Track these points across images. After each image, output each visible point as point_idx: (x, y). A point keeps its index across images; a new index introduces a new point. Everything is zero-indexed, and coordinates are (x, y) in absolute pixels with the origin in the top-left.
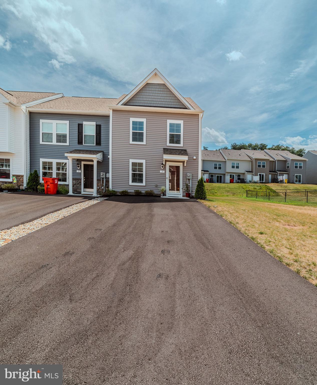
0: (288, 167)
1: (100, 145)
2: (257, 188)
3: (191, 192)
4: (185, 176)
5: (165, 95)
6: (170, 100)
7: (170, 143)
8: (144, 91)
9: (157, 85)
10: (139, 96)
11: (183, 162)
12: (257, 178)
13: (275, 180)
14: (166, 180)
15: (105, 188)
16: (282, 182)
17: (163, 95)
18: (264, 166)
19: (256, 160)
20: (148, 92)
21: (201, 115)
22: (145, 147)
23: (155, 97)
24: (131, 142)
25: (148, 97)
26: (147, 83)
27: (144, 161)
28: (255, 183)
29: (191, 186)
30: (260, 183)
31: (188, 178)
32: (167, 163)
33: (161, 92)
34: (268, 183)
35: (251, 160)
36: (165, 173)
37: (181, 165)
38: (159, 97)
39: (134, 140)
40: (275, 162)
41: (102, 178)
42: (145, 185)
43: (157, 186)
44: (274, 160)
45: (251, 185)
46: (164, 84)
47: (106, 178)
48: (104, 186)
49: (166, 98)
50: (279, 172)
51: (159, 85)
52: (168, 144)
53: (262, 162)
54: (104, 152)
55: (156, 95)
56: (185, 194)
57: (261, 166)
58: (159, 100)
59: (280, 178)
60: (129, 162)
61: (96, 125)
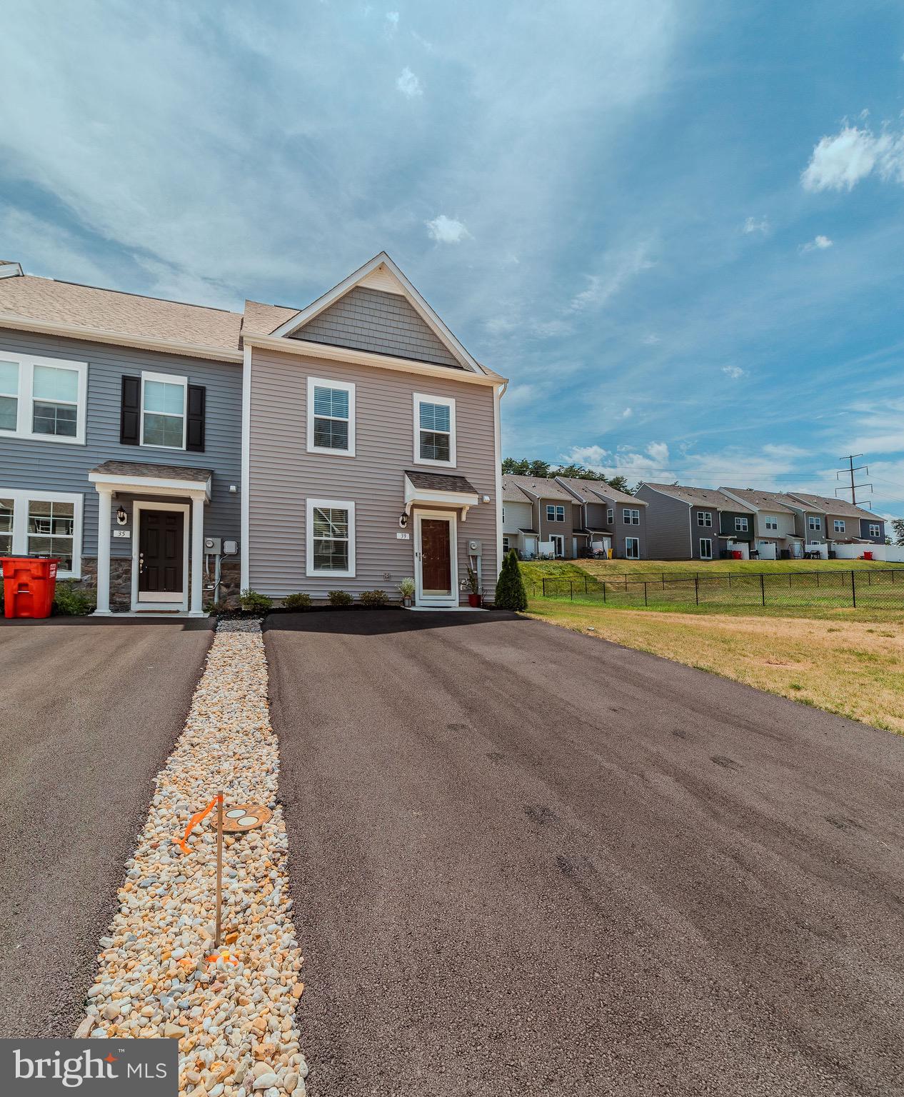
0: (610, 519)
1: (203, 451)
2: (554, 572)
3: (480, 593)
4: (464, 547)
5: (407, 327)
6: (419, 342)
7: (422, 457)
8: (348, 307)
9: (384, 295)
10: (335, 319)
11: (459, 510)
12: (548, 548)
13: (585, 553)
14: (413, 561)
15: (220, 588)
16: (601, 555)
17: (400, 325)
18: (560, 518)
19: (544, 501)
20: (359, 310)
21: (498, 390)
22: (353, 463)
23: (380, 328)
24: (311, 447)
25: (360, 324)
26: (357, 287)
27: (349, 506)
28: (545, 558)
29: (479, 576)
30: (556, 558)
31: (471, 553)
32: (416, 511)
33: (397, 318)
34: (572, 559)
35: (531, 502)
36: (412, 539)
37: (451, 517)
38: (391, 330)
39: (319, 441)
40: (583, 508)
41: (210, 555)
42: (354, 576)
43: (390, 577)
44: (579, 503)
45: (541, 566)
46: (403, 296)
47: (223, 554)
48: (216, 583)
49: (408, 334)
50: (593, 532)
51: (390, 295)
52: (418, 459)
53: (555, 507)
54: (217, 472)
55: (382, 322)
56: (466, 598)
57: (555, 517)
58: (389, 337)
59: (598, 546)
60: (305, 506)
61: (188, 385)
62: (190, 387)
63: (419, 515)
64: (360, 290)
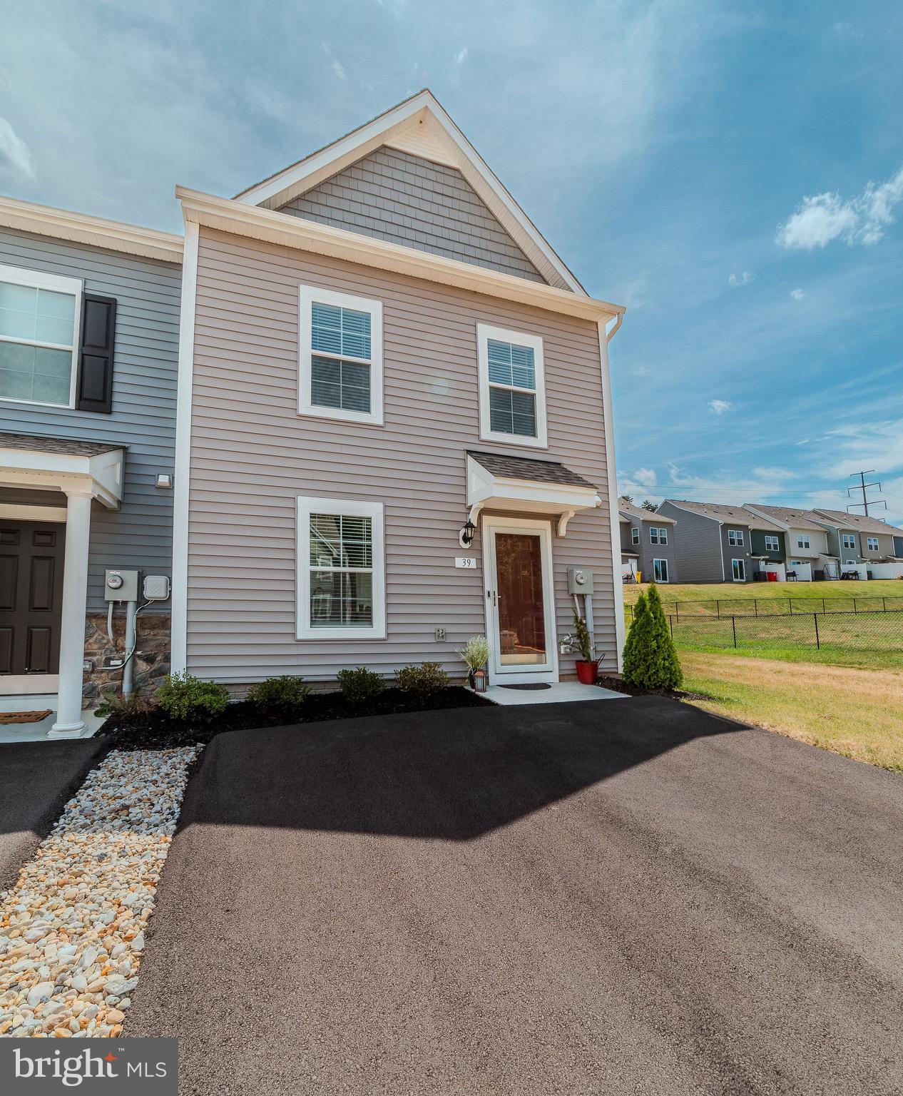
0: (636, 540)
1: (109, 412)
3: (594, 656)
4: (566, 578)
5: (464, 217)
6: (484, 244)
7: (494, 428)
9: (427, 165)
11: (555, 519)
14: (483, 606)
15: (134, 664)
16: (630, 579)
17: (455, 215)
21: (607, 326)
22: (380, 436)
24: (305, 405)
25: (389, 206)
26: (384, 146)
27: (374, 511)
29: (591, 627)
31: (578, 590)
36: (481, 569)
37: (542, 529)
39: (321, 396)
41: (116, 603)
42: (384, 636)
43: (444, 635)
46: (457, 170)
47: (141, 601)
48: (128, 654)
49: (467, 229)
51: (437, 168)
52: (487, 433)
54: (133, 450)
55: (424, 206)
56: (570, 667)
58: (437, 231)
59: (625, 569)
60: (294, 509)
61: (84, 294)
62: (88, 300)
63: (492, 527)
64: (388, 152)
